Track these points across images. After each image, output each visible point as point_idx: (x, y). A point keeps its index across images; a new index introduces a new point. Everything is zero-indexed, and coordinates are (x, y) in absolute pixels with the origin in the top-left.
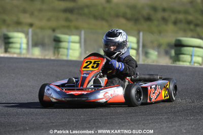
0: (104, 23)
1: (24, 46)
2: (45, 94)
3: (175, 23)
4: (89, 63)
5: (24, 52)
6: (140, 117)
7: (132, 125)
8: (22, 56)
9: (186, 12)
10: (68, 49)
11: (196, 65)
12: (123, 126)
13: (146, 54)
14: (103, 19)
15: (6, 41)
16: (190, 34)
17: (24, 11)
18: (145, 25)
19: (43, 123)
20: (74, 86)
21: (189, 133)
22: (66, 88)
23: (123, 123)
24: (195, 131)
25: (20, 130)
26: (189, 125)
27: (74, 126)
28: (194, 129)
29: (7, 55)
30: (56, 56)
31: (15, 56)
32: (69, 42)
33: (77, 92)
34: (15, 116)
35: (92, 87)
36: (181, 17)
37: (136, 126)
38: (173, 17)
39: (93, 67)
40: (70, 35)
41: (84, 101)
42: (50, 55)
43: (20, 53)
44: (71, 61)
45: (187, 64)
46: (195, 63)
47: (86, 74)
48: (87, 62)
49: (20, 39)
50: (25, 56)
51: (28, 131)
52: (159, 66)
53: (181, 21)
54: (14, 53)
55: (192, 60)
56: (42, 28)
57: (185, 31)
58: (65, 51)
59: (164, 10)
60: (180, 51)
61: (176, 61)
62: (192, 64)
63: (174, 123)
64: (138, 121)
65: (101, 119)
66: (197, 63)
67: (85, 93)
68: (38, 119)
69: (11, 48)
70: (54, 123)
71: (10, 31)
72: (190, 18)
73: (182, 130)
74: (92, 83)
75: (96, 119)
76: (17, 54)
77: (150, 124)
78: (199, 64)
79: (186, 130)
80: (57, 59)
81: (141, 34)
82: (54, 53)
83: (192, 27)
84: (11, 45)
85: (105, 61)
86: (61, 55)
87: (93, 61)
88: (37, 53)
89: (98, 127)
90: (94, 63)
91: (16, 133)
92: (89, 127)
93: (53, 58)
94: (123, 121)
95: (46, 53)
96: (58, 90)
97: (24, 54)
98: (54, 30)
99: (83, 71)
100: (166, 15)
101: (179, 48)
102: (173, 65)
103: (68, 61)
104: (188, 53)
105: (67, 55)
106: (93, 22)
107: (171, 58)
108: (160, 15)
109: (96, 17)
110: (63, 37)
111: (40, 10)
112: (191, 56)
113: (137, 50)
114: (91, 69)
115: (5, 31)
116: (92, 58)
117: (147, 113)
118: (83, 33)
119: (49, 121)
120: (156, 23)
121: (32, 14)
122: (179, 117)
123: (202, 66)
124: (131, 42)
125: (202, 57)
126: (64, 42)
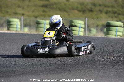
0: (66, 13)
1: (19, 26)
3: (106, 13)
5: (19, 30)
8: (18, 32)
9: (113, 7)
10: (44, 28)
12: (76, 72)
13: (90, 31)
14: (65, 11)
15: (9, 23)
16: (115, 19)
17: (19, 7)
18: (89, 14)
19: (30, 71)
21: (115, 76)
24: (118, 75)
25: (17, 75)
26: (115, 71)
27: (48, 72)
28: (117, 74)
29: (9, 32)
31: (14, 32)
32: (45, 24)
34: (14, 66)
36: (110, 9)
37: (84, 72)
38: (105, 9)
40: (45, 20)
42: (34, 32)
43: (17, 31)
45: (114, 37)
46: (118, 36)
49: (16, 23)
50: (19, 32)
51: (21, 75)
52: (97, 37)
53: (110, 12)
54: (13, 31)
55: (116, 34)
56: (29, 16)
57: (112, 17)
59: (100, 5)
60: (109, 29)
61: (107, 35)
62: (116, 36)
63: (106, 70)
64: (85, 69)
65: (64, 68)
66: (119, 36)
68: (27, 68)
69: (11, 28)
70: (36, 70)
71: (10, 18)
72: (115, 10)
73: (110, 75)
75: (61, 68)
76: (15, 31)
77: (92, 71)
78: (120, 36)
79: (113, 74)
80: (38, 34)
82: (36, 31)
83: (116, 15)
84: (11, 26)
86: (40, 31)
88: (26, 30)
89: (62, 73)
91: (14, 76)
93: (35, 33)
95: (32, 30)
97: (19, 31)
98: (36, 17)
100: (101, 8)
101: (108, 27)
102: (106, 37)
104: (114, 30)
105: (44, 32)
107: (104, 33)
108: (97, 8)
110: (42, 21)
111: (28, 6)
112: (116, 32)
113: (85, 28)
115: (7, 17)
117: (90, 64)
119: (33, 70)
120: (95, 13)
121: (23, 8)
122: (109, 67)
123: (122, 38)
124: (81, 24)
125: (122, 32)
126: (42, 24)
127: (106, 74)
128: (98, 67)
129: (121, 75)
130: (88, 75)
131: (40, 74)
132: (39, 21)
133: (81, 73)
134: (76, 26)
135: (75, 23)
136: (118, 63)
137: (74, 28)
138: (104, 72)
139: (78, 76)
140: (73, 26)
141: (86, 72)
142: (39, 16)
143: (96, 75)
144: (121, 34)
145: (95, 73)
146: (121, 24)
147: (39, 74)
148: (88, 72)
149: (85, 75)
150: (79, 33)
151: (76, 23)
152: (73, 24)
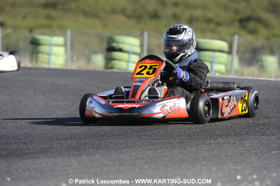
0: (97, 22)
2: (87, 108)
4: (143, 68)
6: (144, 141)
9: (205, 7)
10: (49, 54)
11: (217, 75)
12: (122, 153)
16: (210, 35)
19: (16, 150)
20: (123, 98)
22: (113, 100)
30: (34, 63)
32: (50, 45)
33: (127, 106)
35: (147, 98)
36: (198, 13)
37: (139, 153)
38: (187, 13)
39: (148, 73)
41: (136, 116)
42: (25, 62)
44: (54, 70)
46: (216, 72)
47: (139, 82)
48: (141, 67)
53: (197, 19)
55: (212, 68)
56: (15, 28)
58: (46, 57)
59: (176, 5)
62: (212, 73)
66: (219, 72)
67: (137, 106)
72: (210, 14)
74: (146, 93)
75: (87, 144)
77: (157, 149)
78: (222, 73)
80: (35, 67)
81: (146, 34)
82: (32, 60)
83: (212, 26)
85: (164, 65)
86: (41, 62)
87: (148, 66)
90: (150, 68)
93: (29, 65)
96: (103, 102)
98: (31, 31)
99: (136, 78)
100: (178, 11)
103: (49, 70)
104: (206, 59)
105: (49, 63)
106: (82, 19)
108: (170, 11)
109: (86, 14)
110: (43, 38)
111: (13, 5)
112: (211, 63)
114: (145, 75)
116: (148, 61)
118: (69, 33)
120: (165, 21)
121: (2, 10)
123: (226, 76)
124: (131, 45)
125: (226, 65)
126: (45, 44)
127: (189, 157)
128: (172, 141)
130: (148, 160)
131: (41, 156)
132: (37, 39)
133: (133, 153)
134: (120, 50)
135: (118, 43)
136: (216, 133)
137: (116, 54)
138: (184, 152)
139: (125, 162)
140: (114, 49)
141: (144, 152)
142: (37, 27)
143: (166, 159)
146: (223, 45)
147: (38, 158)
148: (149, 153)
150: (128, 66)
151: (123, 43)
152: (115, 45)
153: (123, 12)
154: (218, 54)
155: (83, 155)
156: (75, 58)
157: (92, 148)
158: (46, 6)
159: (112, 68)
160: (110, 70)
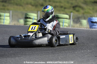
0: (21, 7)
6: (39, 52)
7: (35, 55)
10: (4, 19)
11: (65, 27)
12: (31, 56)
14: (21, 5)
23: (31, 54)
24: (65, 58)
26: (62, 55)
27: (7, 56)
28: (64, 57)
32: (4, 16)
36: (58, 4)
37: (37, 56)
40: (5, 13)
46: (65, 26)
53: (58, 6)
55: (63, 25)
57: (59, 11)
62: (63, 26)
63: (55, 55)
64: (38, 54)
72: (62, 5)
73: (59, 58)
77: (43, 55)
78: (67, 26)
79: (60, 57)
81: (39, 12)
83: (63, 9)
89: (19, 56)
92: (14, 57)
94: (31, 53)
103: (4, 25)
104: (61, 21)
105: (4, 23)
106: (16, 7)
108: (48, 3)
109: (17, 5)
110: (2, 14)
112: (63, 23)
113: (37, 20)
117: (42, 50)
118: (11, 12)
122: (58, 52)
123: (68, 28)
124: (34, 16)
125: (68, 23)
126: (2, 16)
128: (49, 52)
129: (67, 58)
130: (40, 59)
133: (35, 56)
134: (30, 18)
135: (29, 15)
136: (65, 49)
137: (28, 20)
138: (53, 56)
140: (28, 18)
141: (39, 56)
143: (47, 58)
144: (67, 25)
145: (46, 57)
146: (67, 16)
149: (37, 58)
151: (31, 15)
152: (28, 16)
153: (31, 4)
154: (65, 20)
155: (16, 57)
156: (13, 21)
157: (20, 54)
158: (2, 2)
159: (27, 24)
160: (26, 26)
